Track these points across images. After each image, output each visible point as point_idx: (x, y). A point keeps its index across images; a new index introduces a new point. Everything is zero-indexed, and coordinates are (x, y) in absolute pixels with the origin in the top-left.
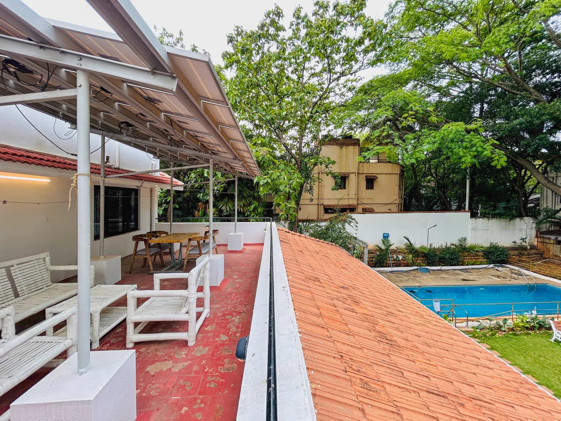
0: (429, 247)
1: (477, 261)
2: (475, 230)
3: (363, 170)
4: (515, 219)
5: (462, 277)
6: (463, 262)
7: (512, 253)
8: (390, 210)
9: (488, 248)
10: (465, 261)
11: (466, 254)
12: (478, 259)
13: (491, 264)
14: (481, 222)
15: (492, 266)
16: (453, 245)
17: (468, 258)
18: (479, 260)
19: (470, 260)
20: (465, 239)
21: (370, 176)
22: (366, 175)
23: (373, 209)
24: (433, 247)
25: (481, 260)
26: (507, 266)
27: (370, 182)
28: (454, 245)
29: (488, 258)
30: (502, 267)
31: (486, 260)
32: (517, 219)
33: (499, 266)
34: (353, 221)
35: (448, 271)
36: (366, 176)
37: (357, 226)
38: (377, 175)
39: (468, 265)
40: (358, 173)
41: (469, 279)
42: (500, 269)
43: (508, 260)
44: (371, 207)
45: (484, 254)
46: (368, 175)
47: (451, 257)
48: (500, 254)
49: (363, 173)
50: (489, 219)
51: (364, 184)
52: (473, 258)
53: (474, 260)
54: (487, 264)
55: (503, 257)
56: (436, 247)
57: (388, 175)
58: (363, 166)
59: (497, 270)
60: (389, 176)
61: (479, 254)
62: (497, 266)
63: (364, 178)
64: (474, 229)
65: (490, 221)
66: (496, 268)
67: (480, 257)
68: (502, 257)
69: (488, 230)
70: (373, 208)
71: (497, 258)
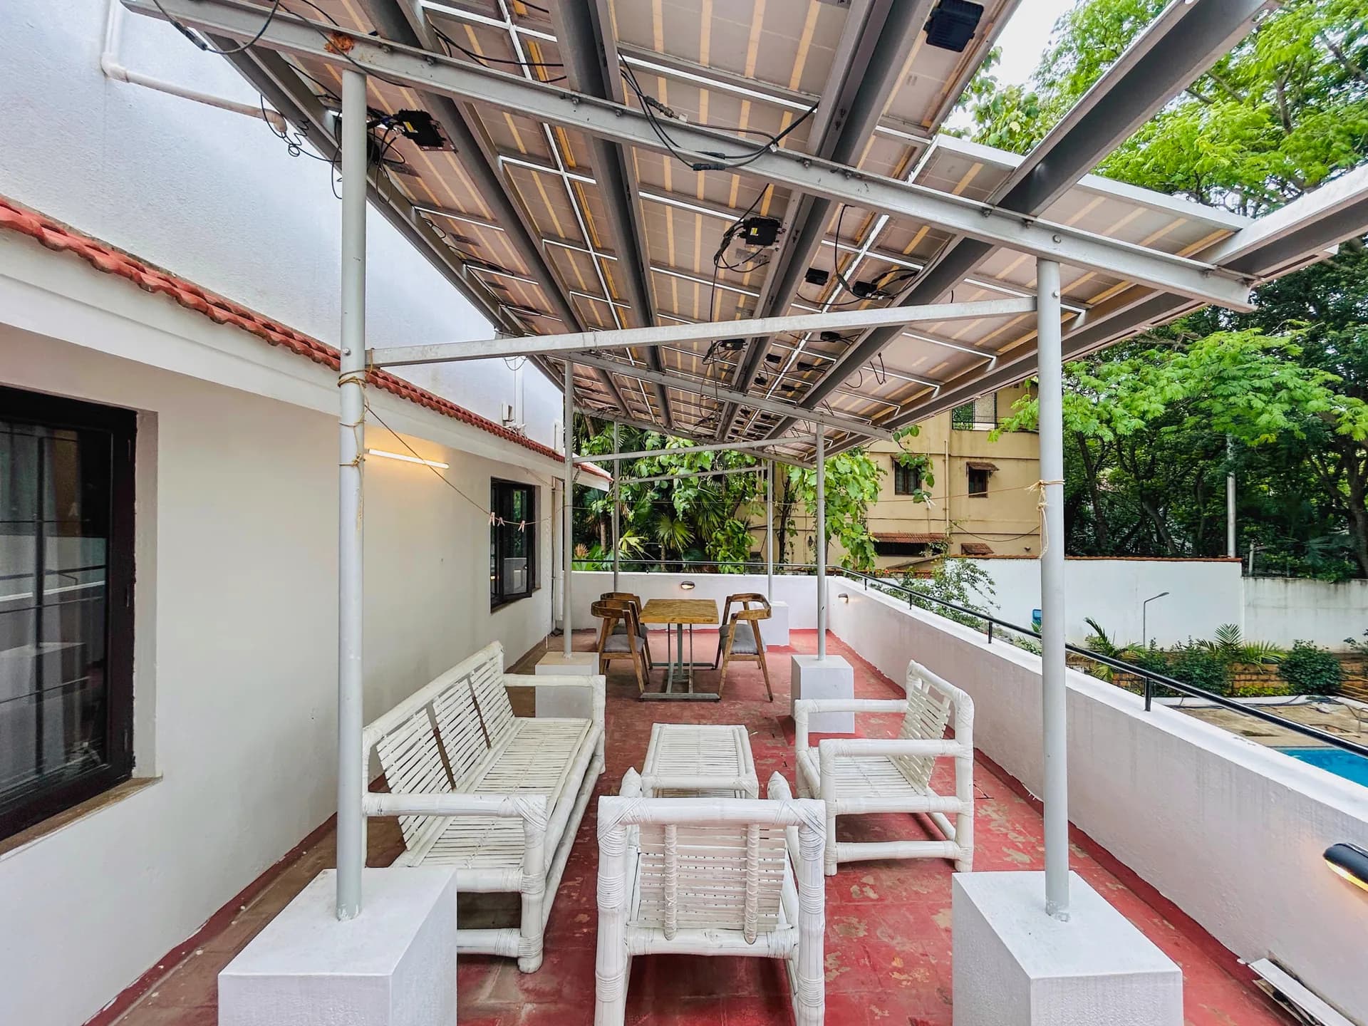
0: (1148, 647)
1: (1265, 685)
2: (1255, 607)
3: (960, 449)
4: (1349, 582)
5: (1240, 727)
6: (1232, 688)
7: (1348, 667)
8: (1027, 550)
9: (1289, 653)
10: (1237, 685)
11: (1240, 668)
12: (1267, 680)
13: (1300, 694)
14: (1270, 588)
15: (1303, 699)
16: (1203, 643)
17: (1243, 677)
18: (1270, 683)
19: (1248, 684)
20: (1235, 631)
21: (978, 464)
22: (968, 460)
23: (987, 548)
24: (1158, 648)
25: (1276, 684)
26: (1340, 699)
27: (979, 478)
28: (1207, 646)
29: (1291, 680)
30: (1329, 701)
31: (1286, 684)
32: (1353, 582)
33: (1321, 701)
34: (984, 579)
35: (1200, 710)
36: (968, 464)
37: (992, 592)
38: (994, 463)
39: (1246, 697)
40: (950, 456)
41: (1257, 731)
42: (1325, 707)
43: (1340, 684)
44: (984, 542)
45: (1282, 669)
46: (973, 460)
47: (1205, 675)
48: (1321, 670)
49: (961, 457)
50: (1286, 581)
51: (963, 482)
52: (1254, 677)
53: (1258, 685)
54: (1290, 695)
55: (1330, 678)
56: (1167, 649)
57: (1021, 462)
58: (960, 438)
59: (1318, 710)
60: (1022, 464)
61: (1270, 669)
62: (1316, 700)
63: (965, 469)
64: (1252, 605)
65: (1290, 585)
66: (1315, 704)
67: (1273, 677)
68: (1326, 678)
69: (1286, 607)
70: (988, 544)
71: (1313, 678)
